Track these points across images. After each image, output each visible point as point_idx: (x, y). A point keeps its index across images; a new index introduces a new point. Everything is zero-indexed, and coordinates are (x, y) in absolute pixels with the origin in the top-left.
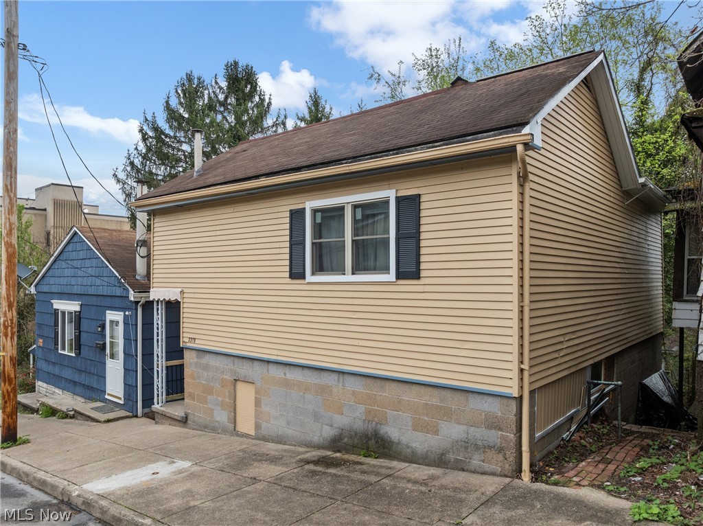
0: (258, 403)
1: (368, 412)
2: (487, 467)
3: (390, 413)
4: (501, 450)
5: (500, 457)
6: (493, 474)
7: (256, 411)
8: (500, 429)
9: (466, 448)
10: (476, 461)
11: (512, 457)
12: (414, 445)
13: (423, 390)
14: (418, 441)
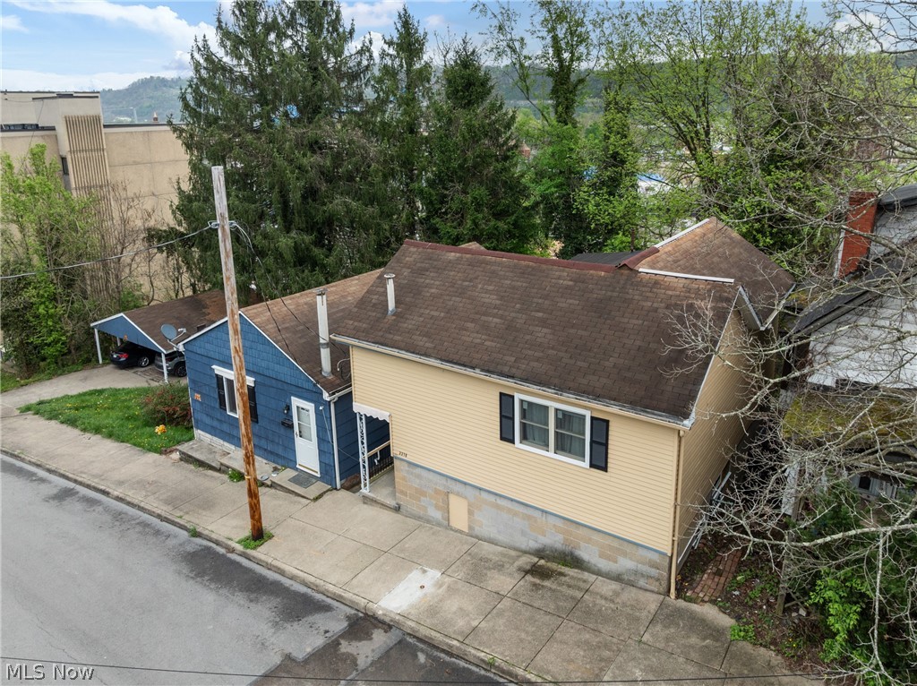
0: (470, 513)
1: (566, 540)
2: (648, 587)
3: (582, 544)
4: (658, 580)
5: (657, 583)
6: (652, 591)
7: (469, 518)
8: (658, 569)
9: (636, 575)
10: (642, 582)
11: (664, 584)
12: (599, 566)
13: (607, 537)
14: (603, 565)
